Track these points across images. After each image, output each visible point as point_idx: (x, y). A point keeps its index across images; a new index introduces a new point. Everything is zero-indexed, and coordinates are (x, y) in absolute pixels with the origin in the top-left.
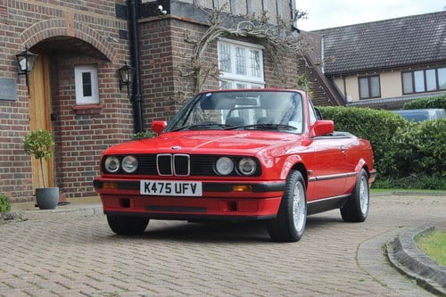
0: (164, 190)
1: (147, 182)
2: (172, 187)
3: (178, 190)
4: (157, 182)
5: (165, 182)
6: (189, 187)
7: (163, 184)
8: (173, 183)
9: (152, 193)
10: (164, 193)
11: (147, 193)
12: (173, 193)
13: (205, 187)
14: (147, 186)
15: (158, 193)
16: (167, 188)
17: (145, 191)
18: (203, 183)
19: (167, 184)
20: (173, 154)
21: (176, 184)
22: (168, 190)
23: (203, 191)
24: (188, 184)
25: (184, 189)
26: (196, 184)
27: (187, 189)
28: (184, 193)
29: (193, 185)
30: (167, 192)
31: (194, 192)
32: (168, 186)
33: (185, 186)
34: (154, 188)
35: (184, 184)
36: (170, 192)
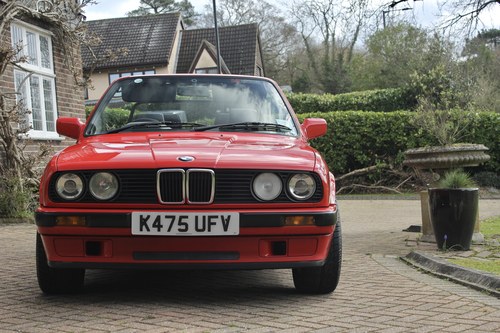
0: (176, 226)
1: (145, 214)
2: (191, 222)
3: (200, 227)
4: (163, 214)
5: (177, 214)
6: (219, 221)
7: (173, 218)
8: (192, 215)
9: (154, 232)
10: (175, 232)
11: (145, 232)
12: (192, 232)
13: (244, 221)
14: (143, 222)
15: (164, 232)
16: (180, 223)
17: (141, 230)
18: (241, 214)
19: (181, 217)
20: (186, 169)
21: (197, 217)
22: (183, 227)
23: (241, 226)
24: (217, 217)
25: (210, 224)
26: (229, 217)
27: (215, 224)
28: (209, 230)
29: (226, 217)
30: (180, 230)
31: (226, 229)
32: (183, 220)
33: (213, 220)
34: (158, 224)
35: (210, 217)
36: (186, 230)
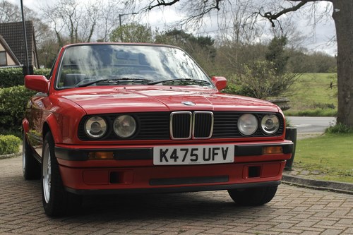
0: (189, 157)
1: (164, 148)
2: (200, 153)
3: (207, 157)
4: (178, 147)
5: (190, 147)
6: (220, 152)
7: (187, 150)
8: (201, 147)
9: (171, 162)
10: (188, 162)
11: (164, 163)
12: (201, 161)
13: (238, 151)
14: (163, 154)
15: (179, 162)
16: (192, 155)
17: (161, 161)
18: (236, 146)
19: (193, 150)
20: (192, 111)
21: (204, 149)
22: (194, 158)
23: (235, 156)
24: (218, 149)
25: (214, 154)
26: (227, 148)
27: (217, 154)
28: (213, 160)
29: (225, 149)
30: (192, 160)
31: (225, 158)
32: (195, 152)
33: (216, 152)
34: (174, 156)
35: (214, 149)
36: (196, 159)
